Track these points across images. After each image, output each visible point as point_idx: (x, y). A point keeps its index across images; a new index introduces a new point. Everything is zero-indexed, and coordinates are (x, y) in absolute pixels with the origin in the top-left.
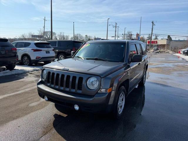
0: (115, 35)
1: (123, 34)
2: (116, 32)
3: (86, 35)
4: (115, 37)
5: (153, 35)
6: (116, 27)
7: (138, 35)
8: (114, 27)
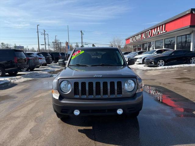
0: (45, 43)
1: (53, 42)
2: (45, 39)
3: (2, 43)
4: (45, 45)
5: (83, 43)
6: (45, 34)
7: (67, 43)
8: (42, 34)
